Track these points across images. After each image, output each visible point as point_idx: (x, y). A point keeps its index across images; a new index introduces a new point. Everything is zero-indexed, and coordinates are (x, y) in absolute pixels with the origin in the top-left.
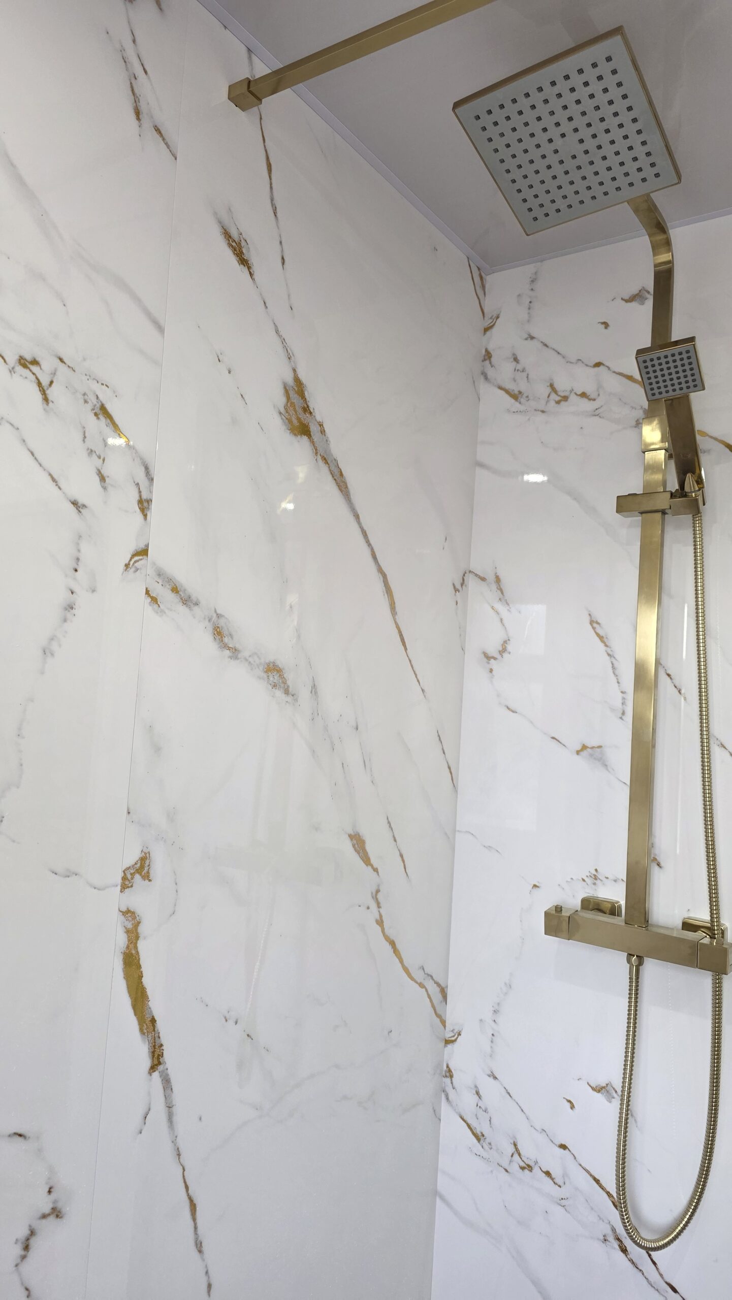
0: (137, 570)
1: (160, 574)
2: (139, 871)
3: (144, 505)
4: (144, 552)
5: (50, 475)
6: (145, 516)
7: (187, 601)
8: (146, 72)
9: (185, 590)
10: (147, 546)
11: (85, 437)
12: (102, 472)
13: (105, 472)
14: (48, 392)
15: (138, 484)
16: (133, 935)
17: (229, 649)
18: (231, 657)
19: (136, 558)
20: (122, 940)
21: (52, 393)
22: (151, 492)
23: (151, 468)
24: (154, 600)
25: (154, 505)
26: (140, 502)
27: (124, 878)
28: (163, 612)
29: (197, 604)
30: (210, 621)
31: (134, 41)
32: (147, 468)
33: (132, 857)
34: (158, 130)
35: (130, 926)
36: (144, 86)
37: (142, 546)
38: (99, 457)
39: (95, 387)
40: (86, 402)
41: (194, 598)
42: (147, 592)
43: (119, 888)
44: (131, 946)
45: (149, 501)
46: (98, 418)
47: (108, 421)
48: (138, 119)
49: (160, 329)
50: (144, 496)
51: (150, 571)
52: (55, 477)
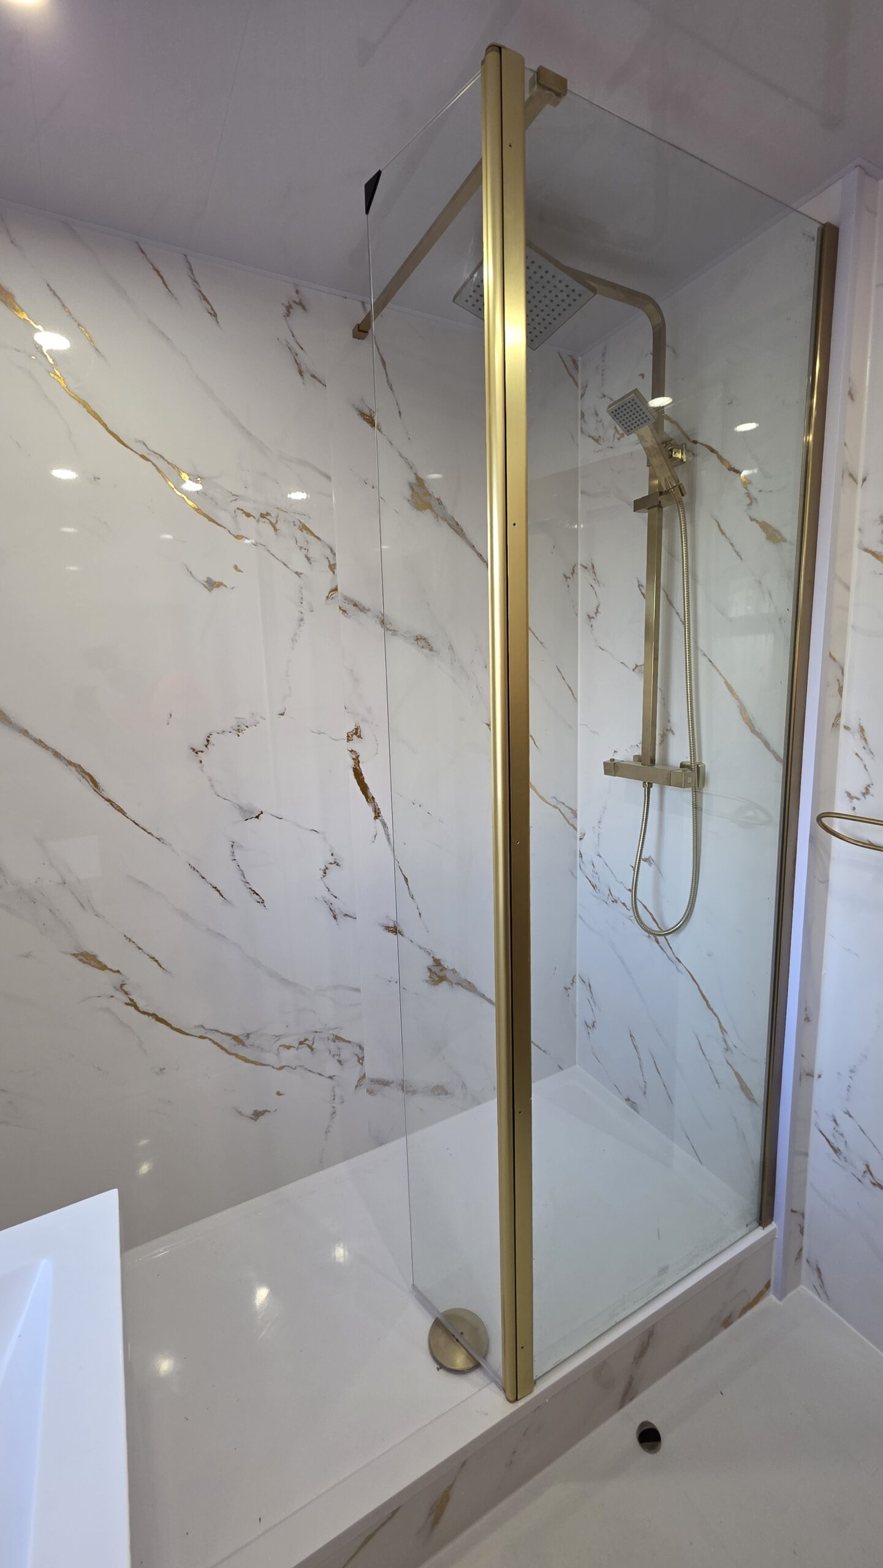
0: (333, 598)
1: (346, 598)
2: (356, 733)
3: (332, 567)
4: (336, 589)
5: (283, 563)
6: (334, 573)
7: (363, 609)
8: (302, 349)
9: (361, 605)
10: (337, 586)
11: (297, 542)
12: (308, 556)
13: (309, 556)
14: (276, 526)
15: (327, 558)
16: (357, 760)
17: (390, 630)
18: (392, 635)
19: (332, 593)
20: (351, 763)
21: (278, 526)
22: (335, 560)
23: (334, 549)
24: (344, 611)
25: (337, 566)
26: (330, 566)
27: (348, 736)
28: (350, 617)
29: (369, 610)
30: (378, 618)
31: (293, 336)
32: (331, 549)
33: (352, 728)
34: (314, 376)
35: (354, 757)
36: (303, 357)
37: (334, 587)
38: (305, 549)
39: (298, 517)
40: (295, 525)
41: (367, 607)
42: (340, 608)
43: (346, 740)
44: (356, 765)
45: (335, 565)
46: (302, 532)
47: (308, 531)
48: (302, 375)
49: (329, 478)
50: (332, 563)
51: (340, 598)
52: (286, 563)
